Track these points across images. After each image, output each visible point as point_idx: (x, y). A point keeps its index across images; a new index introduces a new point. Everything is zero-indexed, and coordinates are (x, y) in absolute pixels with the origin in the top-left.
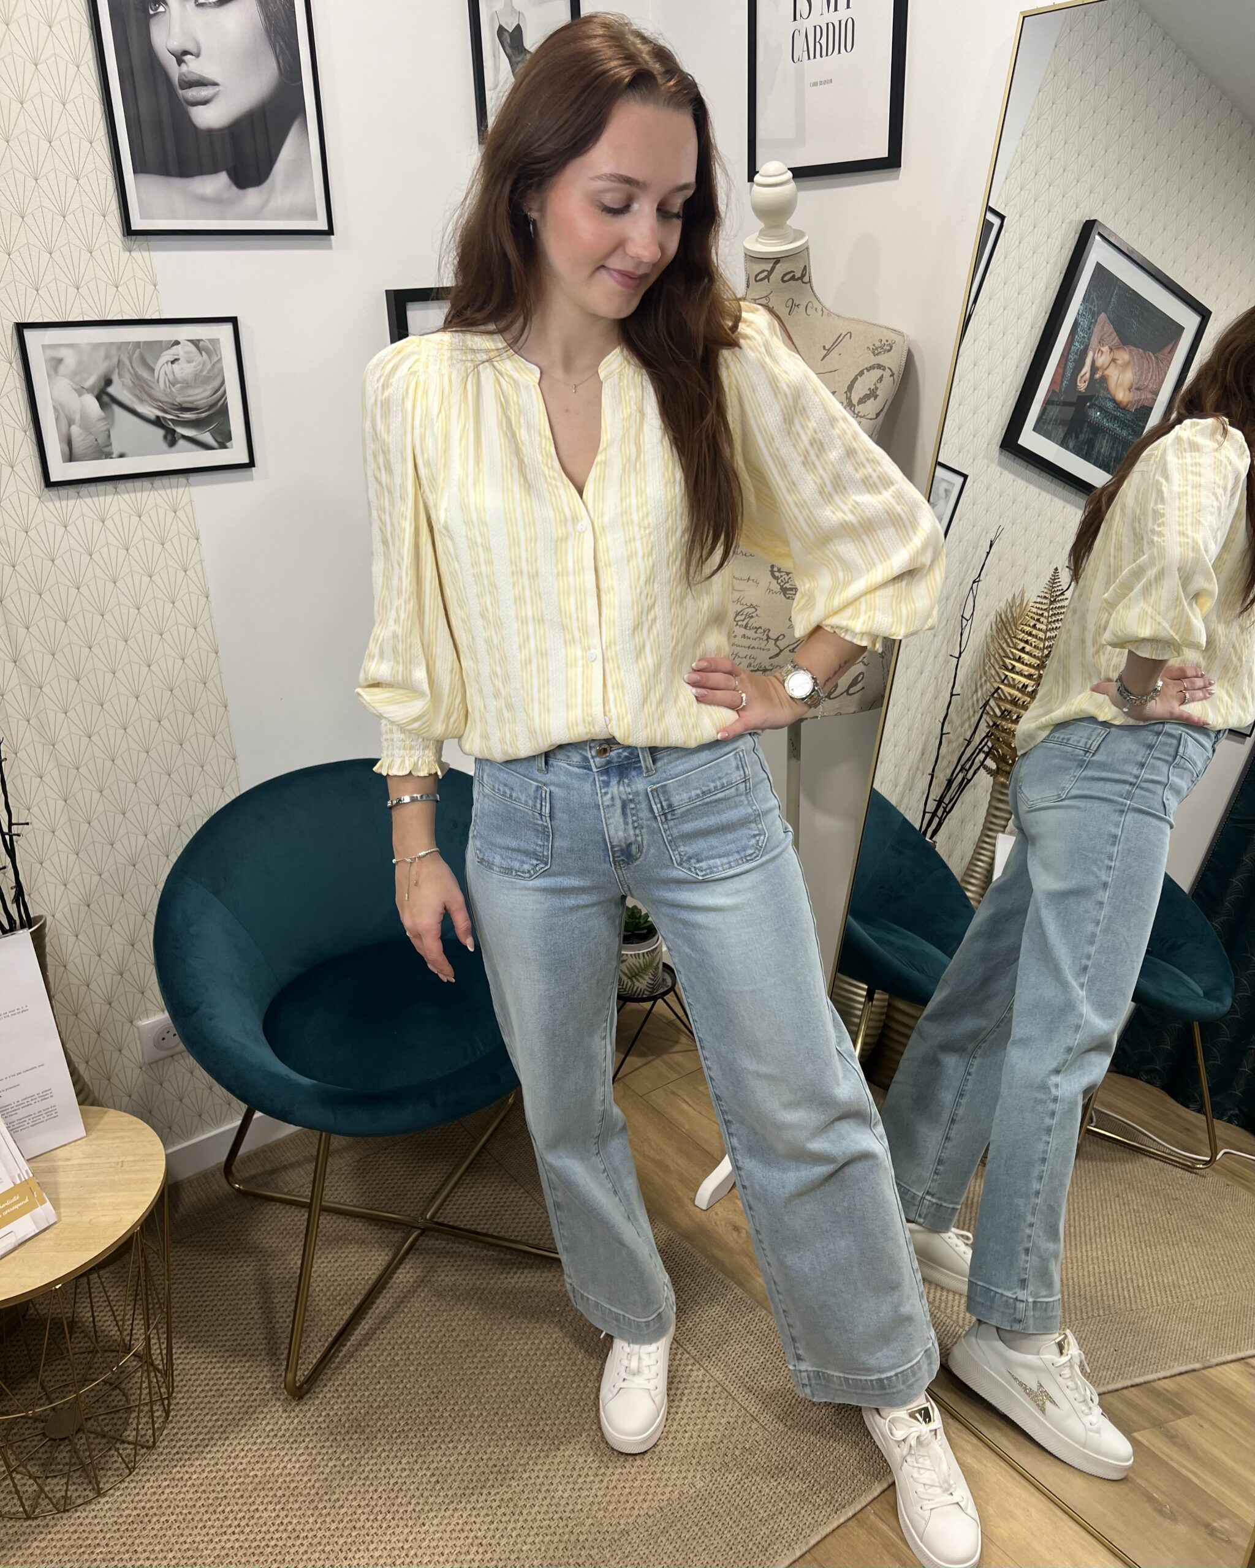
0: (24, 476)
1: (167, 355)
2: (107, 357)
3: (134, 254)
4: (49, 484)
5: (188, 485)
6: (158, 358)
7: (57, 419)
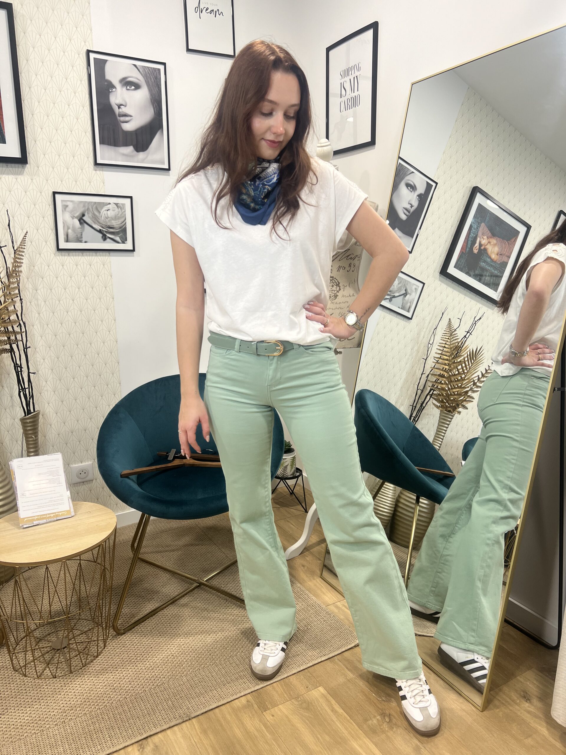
0: (50, 246)
1: (106, 208)
2: (84, 206)
3: (98, 172)
4: (58, 249)
5: (110, 256)
6: (102, 208)
7: (64, 227)
